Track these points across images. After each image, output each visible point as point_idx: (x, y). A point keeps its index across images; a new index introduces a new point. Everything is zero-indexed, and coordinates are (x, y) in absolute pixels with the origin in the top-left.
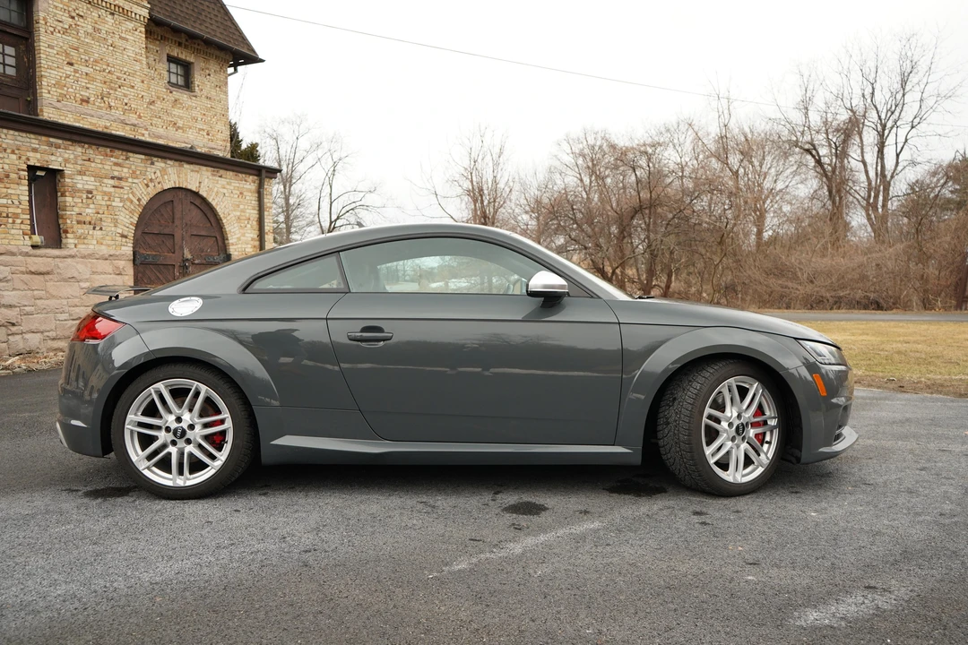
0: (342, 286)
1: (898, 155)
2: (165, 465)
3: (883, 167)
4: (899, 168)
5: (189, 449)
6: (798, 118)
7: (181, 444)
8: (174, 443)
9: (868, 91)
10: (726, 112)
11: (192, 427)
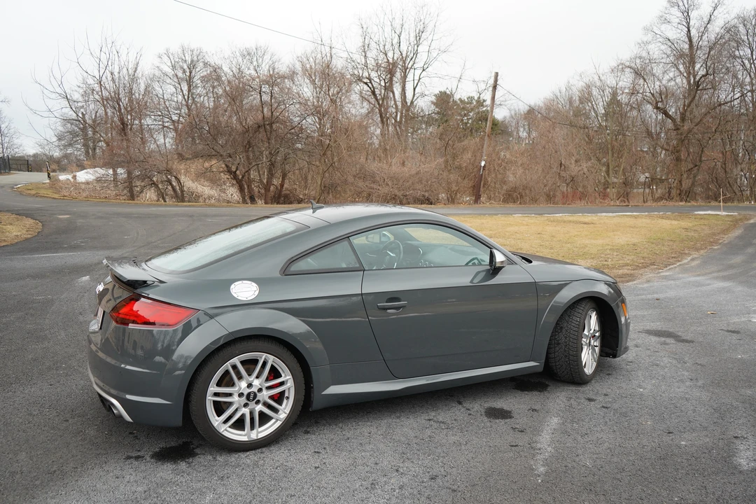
0: (358, 265)
1: (414, 89)
2: (239, 424)
3: (405, 97)
4: (415, 98)
5: (260, 407)
6: (359, 58)
7: (252, 405)
8: (246, 405)
9: (396, 41)
10: (328, 55)
11: (260, 390)
